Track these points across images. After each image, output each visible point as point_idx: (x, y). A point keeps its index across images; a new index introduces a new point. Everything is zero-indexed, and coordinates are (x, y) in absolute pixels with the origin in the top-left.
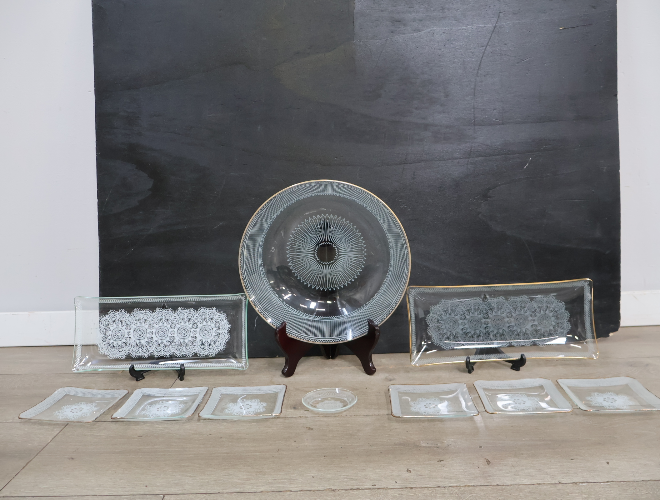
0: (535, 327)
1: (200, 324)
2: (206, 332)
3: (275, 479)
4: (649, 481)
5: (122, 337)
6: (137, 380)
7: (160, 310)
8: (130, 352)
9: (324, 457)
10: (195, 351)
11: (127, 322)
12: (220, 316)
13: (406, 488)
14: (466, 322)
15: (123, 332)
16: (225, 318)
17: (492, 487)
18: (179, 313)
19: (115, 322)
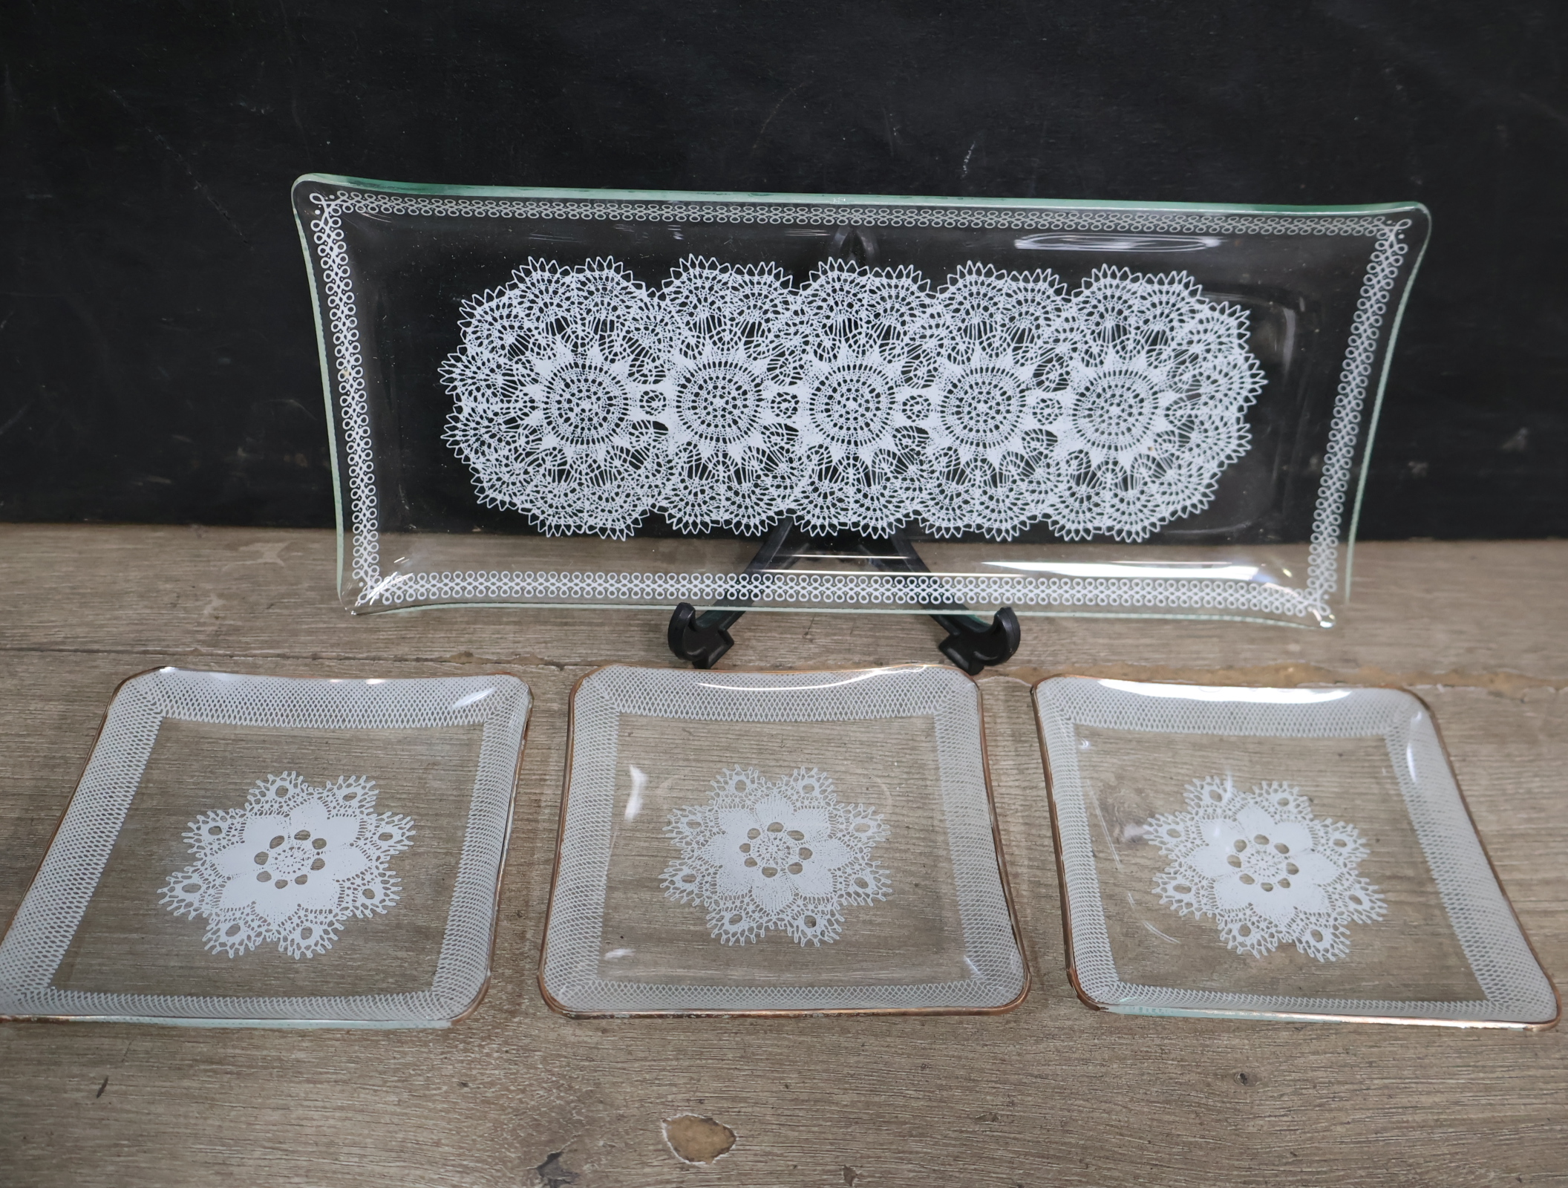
1: (1081, 366)
2: (1115, 411)
5: (613, 418)
7: (847, 275)
8: (664, 504)
10: (1038, 510)
11: (635, 336)
12: (1209, 326)
15: (615, 391)
16: (1240, 336)
18: (960, 297)
19: (561, 329)
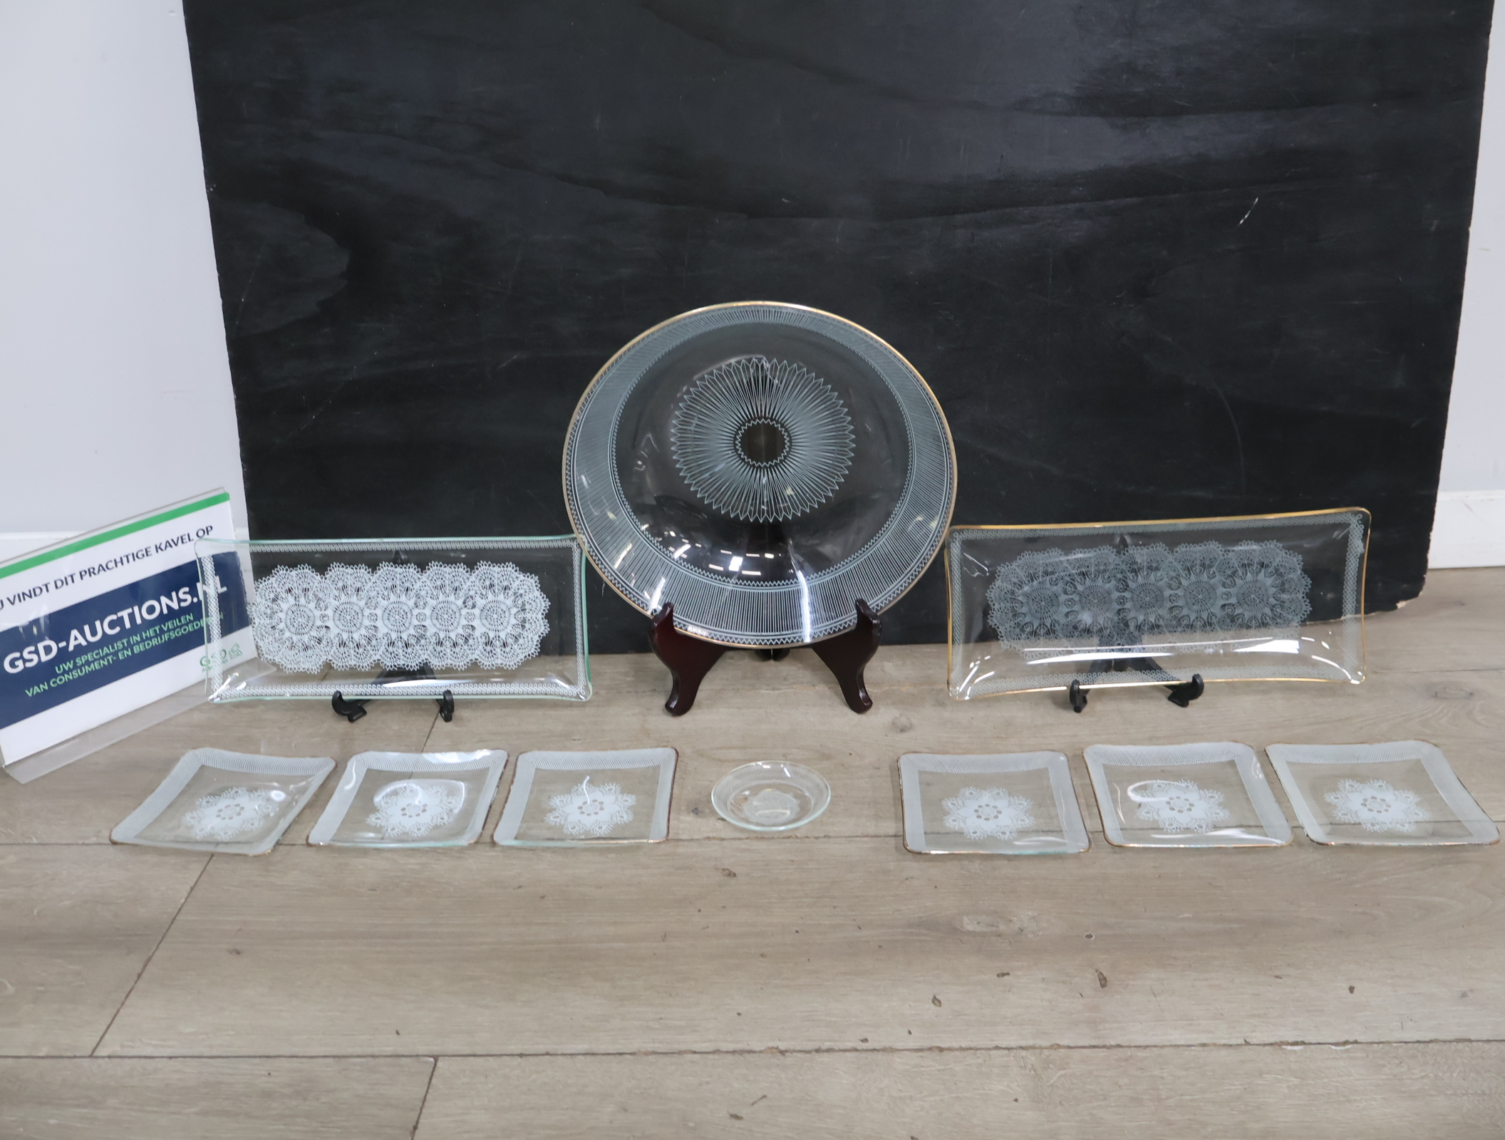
0: (1230, 610)
1: (480, 599)
2: (495, 616)
3: (661, 1019)
4: (1431, 1041)
5: (310, 624)
6: (351, 720)
7: (390, 568)
8: (331, 658)
9: (761, 959)
10: (473, 657)
11: (317, 593)
12: (524, 583)
13: (930, 1049)
14: (1076, 598)
15: (310, 614)
16: (537, 586)
17: (1104, 1050)
18: (432, 575)
19: (290, 591)
